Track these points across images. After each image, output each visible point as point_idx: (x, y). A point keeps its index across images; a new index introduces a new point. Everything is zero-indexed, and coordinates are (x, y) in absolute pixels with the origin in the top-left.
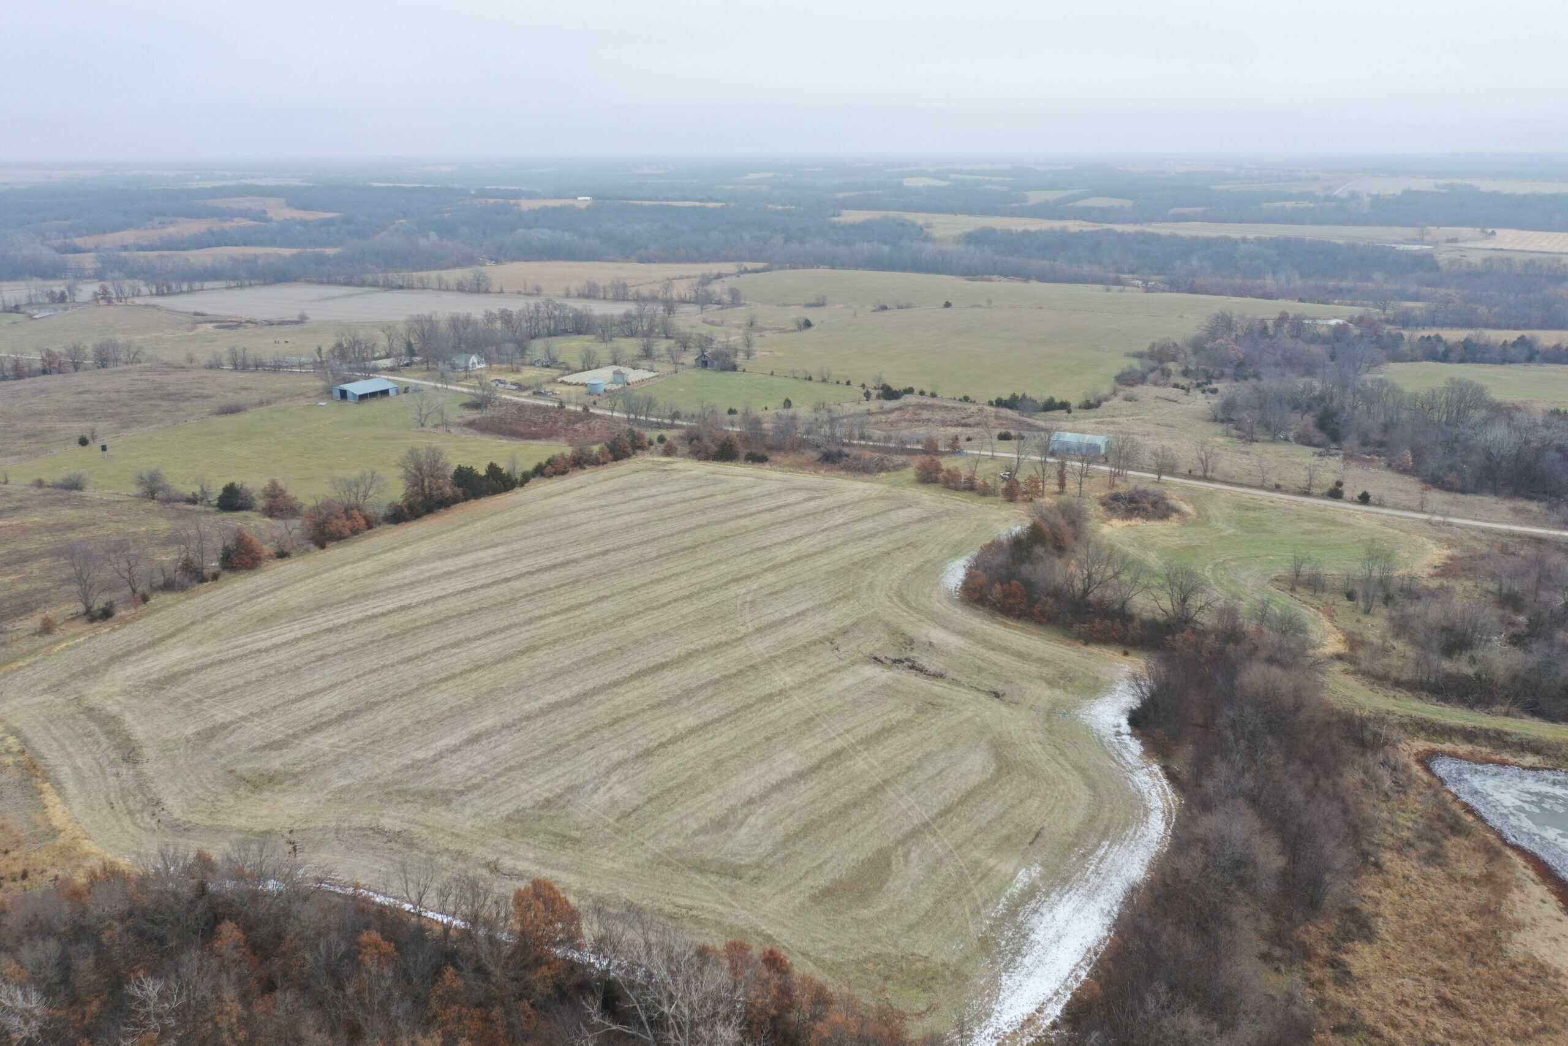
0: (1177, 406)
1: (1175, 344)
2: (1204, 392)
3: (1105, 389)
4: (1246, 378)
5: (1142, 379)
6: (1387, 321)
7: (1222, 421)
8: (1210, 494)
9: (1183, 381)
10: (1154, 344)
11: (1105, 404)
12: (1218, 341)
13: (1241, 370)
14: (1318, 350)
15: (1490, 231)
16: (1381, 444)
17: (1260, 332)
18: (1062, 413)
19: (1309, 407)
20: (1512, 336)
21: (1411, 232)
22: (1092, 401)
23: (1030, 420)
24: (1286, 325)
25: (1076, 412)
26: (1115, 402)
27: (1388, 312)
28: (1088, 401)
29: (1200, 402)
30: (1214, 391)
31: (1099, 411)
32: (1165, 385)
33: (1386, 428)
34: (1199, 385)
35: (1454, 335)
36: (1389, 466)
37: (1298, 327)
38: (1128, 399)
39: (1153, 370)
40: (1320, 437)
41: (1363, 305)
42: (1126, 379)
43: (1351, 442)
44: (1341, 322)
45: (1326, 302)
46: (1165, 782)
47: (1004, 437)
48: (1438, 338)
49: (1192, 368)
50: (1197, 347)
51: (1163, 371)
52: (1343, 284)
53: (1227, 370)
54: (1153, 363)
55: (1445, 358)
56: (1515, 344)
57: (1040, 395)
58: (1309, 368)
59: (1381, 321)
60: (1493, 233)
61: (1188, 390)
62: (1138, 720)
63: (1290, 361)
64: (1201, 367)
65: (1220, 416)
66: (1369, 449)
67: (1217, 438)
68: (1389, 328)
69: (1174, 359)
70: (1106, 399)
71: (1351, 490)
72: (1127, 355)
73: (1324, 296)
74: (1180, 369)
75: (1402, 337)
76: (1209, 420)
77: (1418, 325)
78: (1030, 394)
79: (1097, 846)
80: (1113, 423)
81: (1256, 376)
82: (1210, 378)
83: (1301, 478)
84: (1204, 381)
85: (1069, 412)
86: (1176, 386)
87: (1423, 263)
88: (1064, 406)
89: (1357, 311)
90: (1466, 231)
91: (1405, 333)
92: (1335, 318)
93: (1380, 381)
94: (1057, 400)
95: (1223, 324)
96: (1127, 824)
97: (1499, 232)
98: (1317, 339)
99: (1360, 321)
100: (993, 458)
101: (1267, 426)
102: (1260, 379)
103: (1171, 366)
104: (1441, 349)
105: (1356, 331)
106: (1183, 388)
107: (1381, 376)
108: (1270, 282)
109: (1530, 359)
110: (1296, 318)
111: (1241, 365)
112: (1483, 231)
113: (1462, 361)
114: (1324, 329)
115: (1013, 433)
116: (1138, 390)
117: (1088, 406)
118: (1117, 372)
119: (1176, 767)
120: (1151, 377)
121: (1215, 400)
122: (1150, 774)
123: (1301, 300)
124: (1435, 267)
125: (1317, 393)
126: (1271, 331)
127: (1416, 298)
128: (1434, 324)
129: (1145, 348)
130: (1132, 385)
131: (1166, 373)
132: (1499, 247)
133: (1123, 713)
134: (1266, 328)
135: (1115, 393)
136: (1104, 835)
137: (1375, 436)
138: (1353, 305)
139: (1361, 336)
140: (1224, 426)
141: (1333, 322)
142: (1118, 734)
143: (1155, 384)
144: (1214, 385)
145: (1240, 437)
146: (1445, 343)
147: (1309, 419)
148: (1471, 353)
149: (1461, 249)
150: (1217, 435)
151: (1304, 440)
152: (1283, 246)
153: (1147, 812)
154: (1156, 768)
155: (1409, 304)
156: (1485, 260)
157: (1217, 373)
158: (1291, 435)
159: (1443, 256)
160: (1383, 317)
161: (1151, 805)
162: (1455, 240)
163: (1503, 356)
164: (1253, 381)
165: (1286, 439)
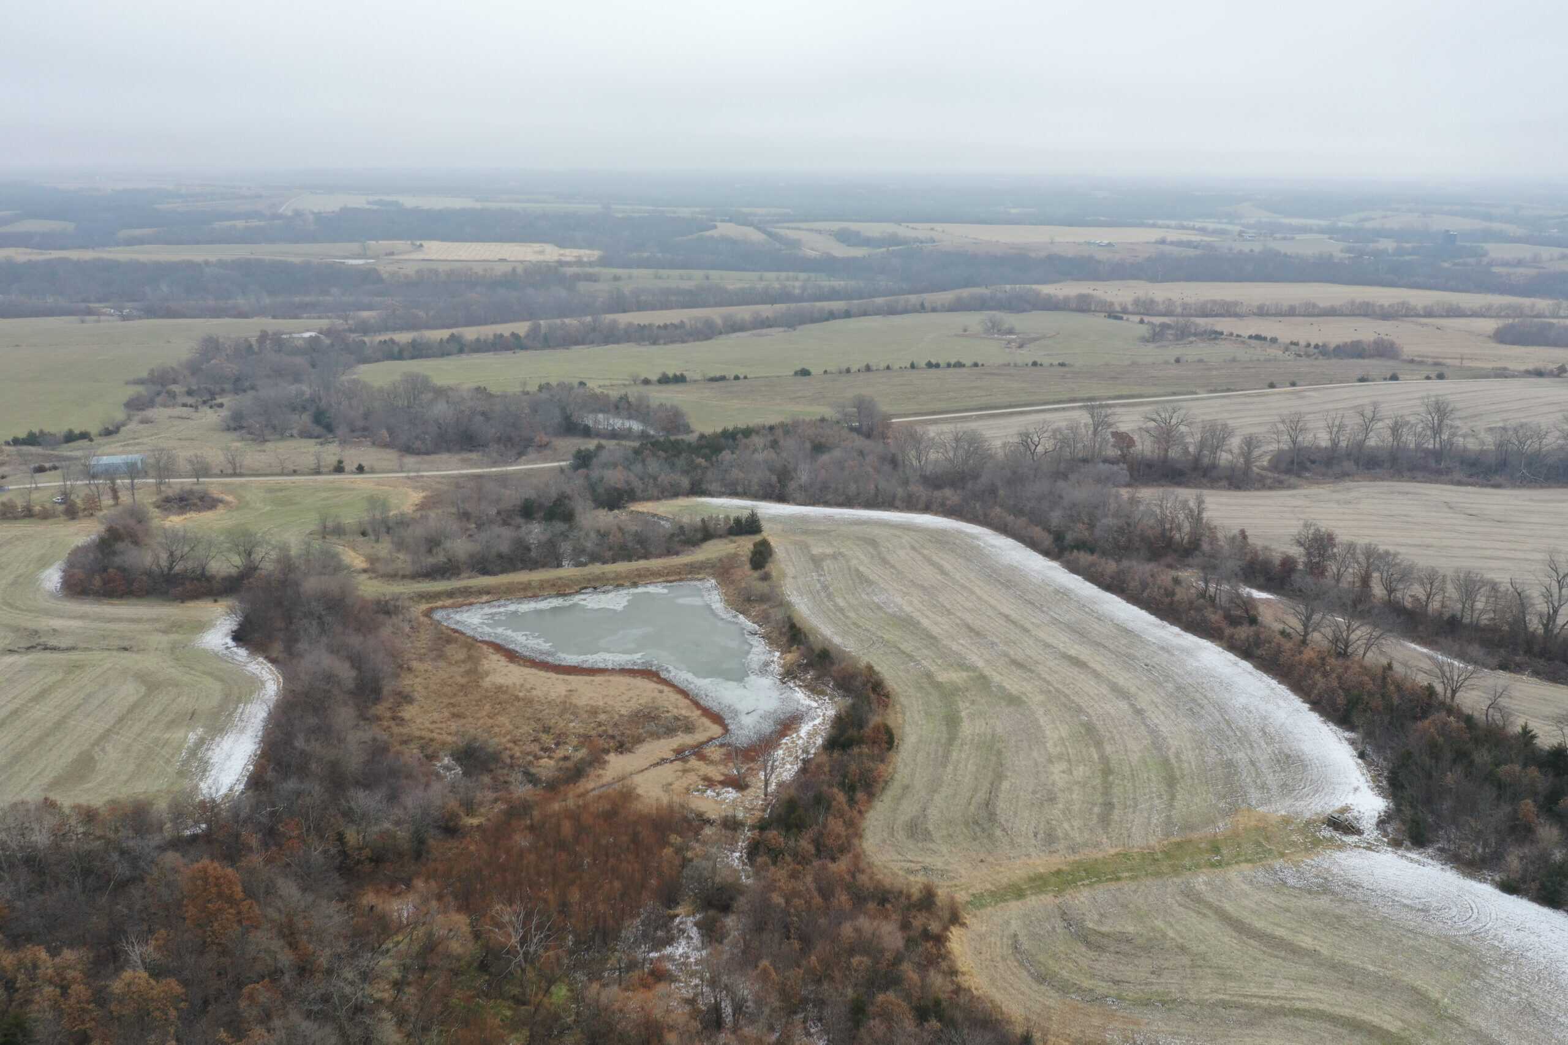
0: (191, 423)
1: (173, 369)
2: (211, 407)
3: (120, 415)
4: (244, 391)
5: (151, 403)
6: (351, 331)
7: (235, 429)
8: (242, 485)
9: (190, 400)
10: (153, 370)
11: (123, 429)
12: (213, 362)
13: (238, 385)
14: (299, 360)
15: (418, 243)
16: (365, 429)
17: (244, 351)
18: (85, 443)
19: (304, 408)
20: (445, 334)
21: (355, 247)
22: (111, 428)
23: (56, 453)
24: (268, 342)
25: (99, 440)
26: (132, 426)
27: (350, 322)
28: (107, 429)
29: (210, 417)
30: (221, 405)
31: (119, 436)
32: (174, 406)
33: (366, 416)
34: (204, 402)
35: (403, 338)
36: (374, 444)
37: (279, 343)
38: (144, 421)
39: (158, 394)
40: (318, 430)
41: (329, 318)
42: (135, 405)
43: (342, 430)
44: (313, 334)
45: (296, 317)
46: (269, 665)
47: (41, 470)
48: (392, 341)
49: (195, 388)
50: (194, 368)
51: (168, 392)
52: (307, 299)
53: (226, 386)
54: (159, 388)
55: (400, 356)
56: (448, 341)
57: (58, 428)
58: (297, 378)
59: (344, 330)
60: (421, 246)
61: (197, 408)
62: (239, 637)
63: (279, 372)
64: (202, 386)
65: (232, 425)
66: (356, 434)
67: (235, 443)
68: (353, 335)
69: (175, 382)
70: (124, 425)
71: (350, 465)
72: (127, 383)
73: (293, 312)
74: (185, 389)
75: (364, 343)
76: (223, 430)
77: (375, 332)
78: (46, 430)
79: (236, 709)
80: (138, 444)
81: (253, 388)
82: (213, 396)
83: (310, 461)
84: (209, 399)
85: (91, 440)
86: (184, 405)
87: (369, 277)
88: (84, 436)
89: (324, 323)
90: (400, 245)
91: (366, 339)
92: (308, 331)
93: (354, 380)
94: (77, 432)
95: (211, 346)
96: (251, 693)
97: (426, 244)
98: (296, 351)
99: (328, 333)
100: (37, 488)
101: (274, 428)
102: (257, 390)
103: (174, 388)
104: (396, 349)
105: (328, 341)
106: (191, 406)
107: (355, 377)
108: (241, 301)
109: (461, 351)
110: (274, 334)
111: (238, 380)
112: (413, 244)
113: (413, 358)
114: (301, 342)
115: (47, 465)
116: (150, 413)
117: (108, 433)
118: (125, 399)
119: (274, 655)
120: (159, 399)
121: (224, 413)
122: (258, 663)
123: (274, 317)
124: (379, 279)
125: (307, 396)
126: (255, 347)
127: (370, 308)
128: (387, 329)
129: (144, 374)
130: (143, 410)
131: (173, 395)
132: (427, 257)
133: (227, 635)
134: (251, 346)
135: (129, 418)
136: (239, 701)
137: (360, 423)
138: (319, 318)
139: (332, 345)
140: (238, 433)
141: (307, 335)
142: (227, 648)
143: (165, 406)
144: (219, 401)
145: (252, 440)
146: (398, 344)
147: (306, 418)
148: (418, 351)
149: (398, 261)
150: (233, 441)
151: (306, 434)
152: (246, 268)
153: (263, 683)
154: (261, 659)
155: (365, 314)
156: (417, 272)
157: (217, 390)
158: (295, 432)
159: (385, 269)
160: (346, 327)
161: (265, 678)
162: (392, 254)
163: (442, 350)
164: (251, 394)
165: (292, 436)
